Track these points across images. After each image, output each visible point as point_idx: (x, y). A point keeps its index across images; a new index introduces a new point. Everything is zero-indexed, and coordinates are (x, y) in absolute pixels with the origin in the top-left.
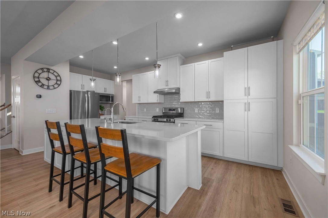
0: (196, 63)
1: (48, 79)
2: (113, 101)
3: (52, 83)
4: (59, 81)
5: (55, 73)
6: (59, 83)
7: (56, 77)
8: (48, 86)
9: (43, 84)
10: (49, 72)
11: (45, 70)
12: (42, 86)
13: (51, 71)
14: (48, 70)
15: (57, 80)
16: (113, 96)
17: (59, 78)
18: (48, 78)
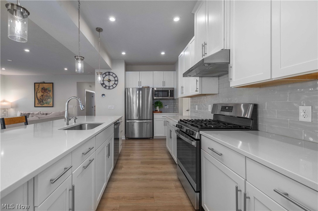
1: (109, 81)
2: (173, 96)
5: (113, 75)
6: (116, 83)
7: (114, 78)
9: (106, 85)
11: (107, 74)
12: (105, 87)
14: (109, 74)
15: (115, 81)
16: (173, 91)
17: (116, 79)
18: (109, 79)
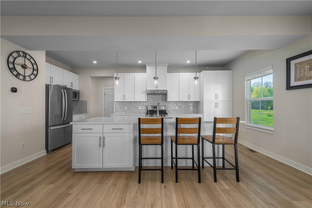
0: (180, 74)
1: (24, 67)
2: (79, 98)
3: (28, 72)
4: (36, 71)
5: (31, 60)
6: (35, 73)
7: (33, 64)
8: (24, 77)
9: (18, 73)
10: (25, 57)
11: (21, 54)
12: (18, 75)
13: (28, 57)
14: (25, 55)
15: (34, 69)
16: (79, 93)
17: (35, 67)
18: (25, 65)
